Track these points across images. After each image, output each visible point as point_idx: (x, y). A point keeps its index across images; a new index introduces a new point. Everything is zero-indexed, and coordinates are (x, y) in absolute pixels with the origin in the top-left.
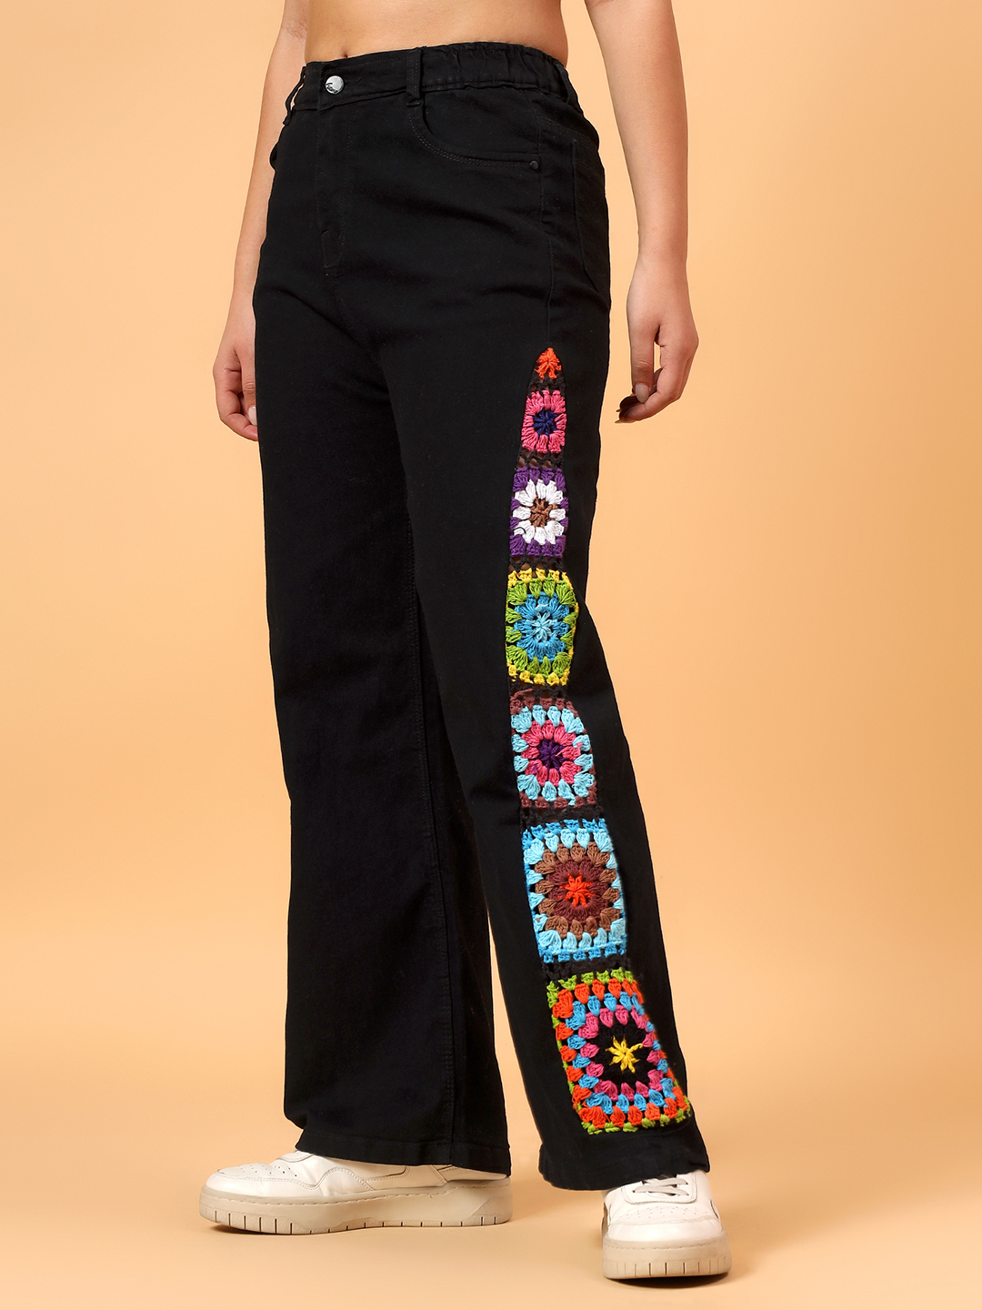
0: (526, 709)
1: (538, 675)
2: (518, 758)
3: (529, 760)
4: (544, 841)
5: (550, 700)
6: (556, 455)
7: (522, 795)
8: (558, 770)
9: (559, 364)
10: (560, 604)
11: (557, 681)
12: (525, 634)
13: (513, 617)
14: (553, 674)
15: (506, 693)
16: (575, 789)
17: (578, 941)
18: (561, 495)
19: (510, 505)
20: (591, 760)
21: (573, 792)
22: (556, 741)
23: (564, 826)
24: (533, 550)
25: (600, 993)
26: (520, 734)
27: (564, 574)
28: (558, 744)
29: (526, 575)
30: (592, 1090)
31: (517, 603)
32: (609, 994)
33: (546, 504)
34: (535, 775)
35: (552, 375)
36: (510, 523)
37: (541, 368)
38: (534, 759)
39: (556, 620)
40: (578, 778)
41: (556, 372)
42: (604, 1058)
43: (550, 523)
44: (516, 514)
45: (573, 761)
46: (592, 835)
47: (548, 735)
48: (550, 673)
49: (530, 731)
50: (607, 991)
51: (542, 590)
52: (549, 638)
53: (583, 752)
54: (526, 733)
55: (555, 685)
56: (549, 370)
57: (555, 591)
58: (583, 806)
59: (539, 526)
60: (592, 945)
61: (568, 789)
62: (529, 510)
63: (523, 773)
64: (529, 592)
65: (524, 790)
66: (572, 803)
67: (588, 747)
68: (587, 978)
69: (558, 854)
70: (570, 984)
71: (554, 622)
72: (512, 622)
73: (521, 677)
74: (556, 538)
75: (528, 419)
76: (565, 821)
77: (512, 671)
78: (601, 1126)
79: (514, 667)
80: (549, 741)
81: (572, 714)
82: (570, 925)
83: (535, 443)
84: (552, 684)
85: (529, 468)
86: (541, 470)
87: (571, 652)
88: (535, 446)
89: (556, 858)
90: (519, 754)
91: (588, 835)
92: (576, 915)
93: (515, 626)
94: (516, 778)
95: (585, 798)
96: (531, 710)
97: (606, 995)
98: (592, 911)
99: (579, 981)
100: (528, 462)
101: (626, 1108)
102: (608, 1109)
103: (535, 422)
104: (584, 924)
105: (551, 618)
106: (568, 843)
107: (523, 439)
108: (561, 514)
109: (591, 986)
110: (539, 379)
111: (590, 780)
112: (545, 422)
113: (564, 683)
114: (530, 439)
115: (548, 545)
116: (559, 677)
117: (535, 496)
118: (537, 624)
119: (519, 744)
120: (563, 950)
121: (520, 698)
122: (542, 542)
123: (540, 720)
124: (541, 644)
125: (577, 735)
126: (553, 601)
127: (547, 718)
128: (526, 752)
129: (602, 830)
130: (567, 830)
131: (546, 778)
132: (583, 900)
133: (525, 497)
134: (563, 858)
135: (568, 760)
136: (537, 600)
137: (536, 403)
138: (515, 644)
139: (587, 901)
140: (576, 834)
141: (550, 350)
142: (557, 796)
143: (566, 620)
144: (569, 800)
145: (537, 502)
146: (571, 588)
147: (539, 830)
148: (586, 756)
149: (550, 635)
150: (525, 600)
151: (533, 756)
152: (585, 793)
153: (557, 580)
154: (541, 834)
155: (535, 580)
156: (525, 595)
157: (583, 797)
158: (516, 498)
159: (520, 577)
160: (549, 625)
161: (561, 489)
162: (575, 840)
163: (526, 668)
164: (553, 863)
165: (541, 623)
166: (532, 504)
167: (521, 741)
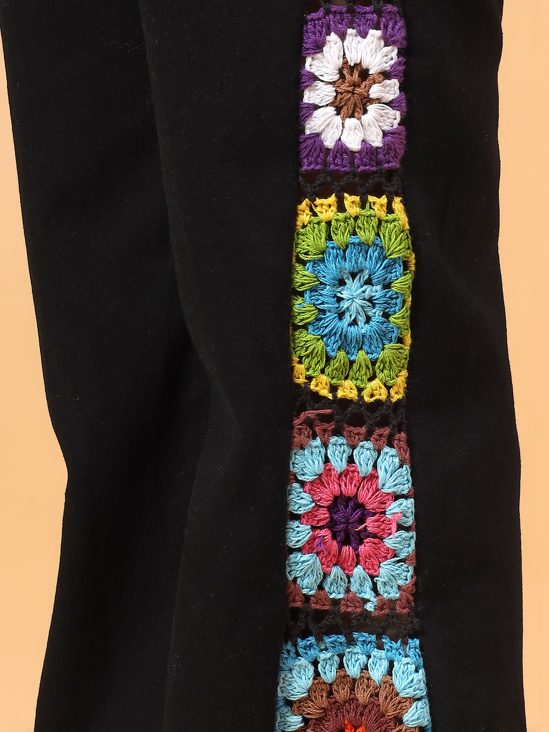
0: (318, 442)
1: (348, 383)
2: (294, 524)
3: (314, 528)
4: (315, 663)
5: (363, 430)
7: (291, 585)
8: (356, 549)
10: (385, 258)
11: (382, 395)
12: (323, 311)
13: (304, 280)
14: (376, 383)
15: (287, 412)
16: (379, 585)
18: (392, 54)
19: (299, 81)
20: (413, 542)
21: (375, 589)
22: (361, 501)
23: (351, 642)
24: (338, 161)
26: (303, 484)
27: (397, 200)
28: (362, 506)
29: (326, 208)
31: (309, 258)
33: (364, 74)
34: (318, 554)
38: (321, 528)
39: (379, 287)
40: (386, 569)
43: (371, 108)
44: (309, 97)
45: (382, 539)
46: (391, 665)
47: (350, 490)
48: (371, 379)
49: (320, 481)
51: (355, 234)
52: (368, 319)
53: (400, 527)
54: (312, 482)
55: (378, 402)
57: (378, 235)
58: (387, 614)
59: (352, 116)
61: (368, 584)
62: (331, 87)
63: (299, 550)
64: (329, 238)
65: (296, 578)
66: (369, 607)
67: (410, 521)
69: (334, 687)
71: (376, 291)
72: (303, 289)
73: (312, 387)
74: (385, 134)
76: (356, 635)
77: (300, 371)
79: (302, 368)
80: (349, 499)
81: (397, 459)
84: (370, 400)
85: (330, 11)
86: (352, 11)
87: (408, 340)
89: (330, 693)
90: (299, 517)
91: (385, 664)
93: (307, 296)
94: (288, 559)
95: (392, 603)
96: (325, 445)
105: (369, 282)
106: (353, 671)
108: (391, 89)
111: (405, 575)
113: (395, 398)
115: (368, 151)
116: (389, 387)
117: (342, 61)
118: (345, 294)
119: (301, 501)
121: (309, 423)
122: (355, 146)
123: (339, 464)
124: (352, 329)
125: (397, 498)
126: (374, 253)
127: (351, 460)
128: (310, 515)
129: (408, 660)
130: (355, 650)
131: (334, 560)
133: (324, 64)
134: (342, 694)
135: (375, 536)
136: (344, 251)
138: (306, 326)
140: (369, 657)
142: (348, 590)
143: (396, 286)
144: (366, 601)
145: (345, 72)
146: (407, 227)
147: (311, 646)
148: (404, 534)
149: (370, 314)
150: (323, 253)
151: (319, 521)
152: (394, 594)
153: (382, 214)
154: (313, 652)
155: (341, 216)
156: (322, 243)
157: (390, 600)
158: (307, 67)
159: (317, 210)
160: (367, 295)
161: (394, 43)
162: (366, 668)
163: (323, 371)
164: (324, 703)
165: (352, 291)
166: (337, 77)
167: (304, 495)
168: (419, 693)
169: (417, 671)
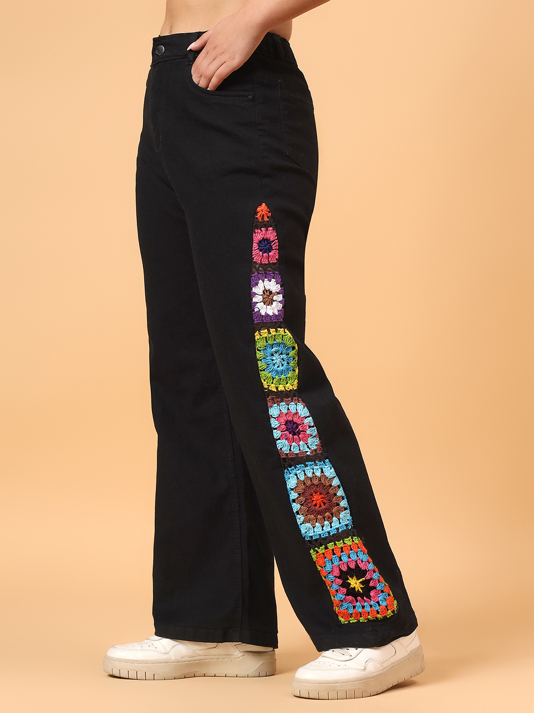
0: (276, 405)
1: (281, 386)
2: (274, 431)
3: (281, 431)
4: (296, 475)
5: (290, 399)
6: (274, 264)
7: (280, 451)
8: (298, 436)
9: (269, 212)
10: (286, 346)
11: (291, 388)
12: (269, 364)
13: (260, 356)
15: (264, 397)
16: (309, 446)
17: (323, 527)
18: (279, 287)
19: (251, 295)
20: (316, 430)
21: (308, 447)
22: (295, 421)
23: (306, 466)
24: (267, 319)
25: (338, 553)
26: (275, 418)
27: (286, 329)
28: (296, 423)
29: (264, 332)
30: (342, 601)
31: (262, 349)
32: (344, 553)
33: (271, 293)
34: (286, 439)
35: (266, 219)
36: (251, 305)
37: (259, 215)
38: (285, 431)
40: (310, 440)
41: (268, 217)
42: (346, 585)
43: (274, 303)
44: (254, 300)
45: (305, 431)
46: (322, 469)
47: (290, 418)
48: (287, 384)
49: (279, 417)
50: (342, 551)
51: (275, 340)
52: (283, 365)
53: (310, 427)
54: (277, 417)
55: (291, 390)
56: (263, 215)
57: (282, 340)
58: (315, 454)
59: (269, 305)
60: (331, 527)
61: (306, 446)
62: (261, 297)
63: (279, 439)
64: (267, 342)
65: (281, 449)
66: (308, 453)
67: (312, 424)
68: (331, 546)
69: (305, 481)
70: (321, 550)
71: (284, 356)
72: (261, 359)
73: (270, 389)
74: (278, 311)
75: (255, 246)
76: (307, 463)
77: (265, 385)
78: (348, 620)
79: (265, 382)
80: (290, 421)
81: (302, 406)
82: (316, 519)
83: (261, 258)
84: (288, 390)
85: (259, 273)
86: (266, 273)
87: (297, 371)
88: (261, 260)
89: (304, 484)
90: (276, 429)
91: (320, 470)
92: (319, 513)
93: (263, 361)
94: (276, 442)
95: (315, 450)
96: (279, 405)
97: (342, 554)
98: (328, 510)
99: (326, 548)
100: (258, 270)
101: (360, 610)
102: (351, 611)
103: (259, 246)
104: (324, 518)
105: (281, 354)
106: (310, 475)
107: (253, 256)
108: (280, 297)
109: (333, 550)
110: (258, 221)
111: (317, 441)
112: (265, 245)
113: (295, 389)
114: (257, 256)
115: (274, 315)
116: (292, 385)
117: (264, 288)
118: (274, 358)
119: (274, 423)
120: (315, 533)
121: (273, 399)
122: (271, 314)
123: (285, 411)
124: (279, 368)
125: (306, 418)
126: (282, 345)
127: (288, 409)
128: (279, 427)
129: (327, 466)
130: (308, 468)
131: (292, 440)
132: (322, 504)
133: (258, 289)
134: (309, 483)
135: (303, 431)
136: (272, 346)
137: (258, 236)
138: (264, 370)
139: (324, 505)
140: (313, 469)
141: (264, 204)
142: (300, 450)
143: (291, 354)
144: (307, 452)
145: (265, 292)
146: (292, 337)
147: (293, 469)
148: (312, 429)
149: (283, 363)
150: (266, 346)
151: (283, 429)
152: (315, 447)
153: (283, 333)
154: (294, 471)
155: (270, 335)
156: (265, 344)
157: (314, 450)
158: (253, 291)
159: (261, 334)
160: (281, 358)
161: (279, 283)
162: (313, 473)
163: (272, 383)
164: (303, 487)
165: (276, 357)
166: (262, 293)
167: (275, 421)
168: (334, 476)
169: (331, 469)
